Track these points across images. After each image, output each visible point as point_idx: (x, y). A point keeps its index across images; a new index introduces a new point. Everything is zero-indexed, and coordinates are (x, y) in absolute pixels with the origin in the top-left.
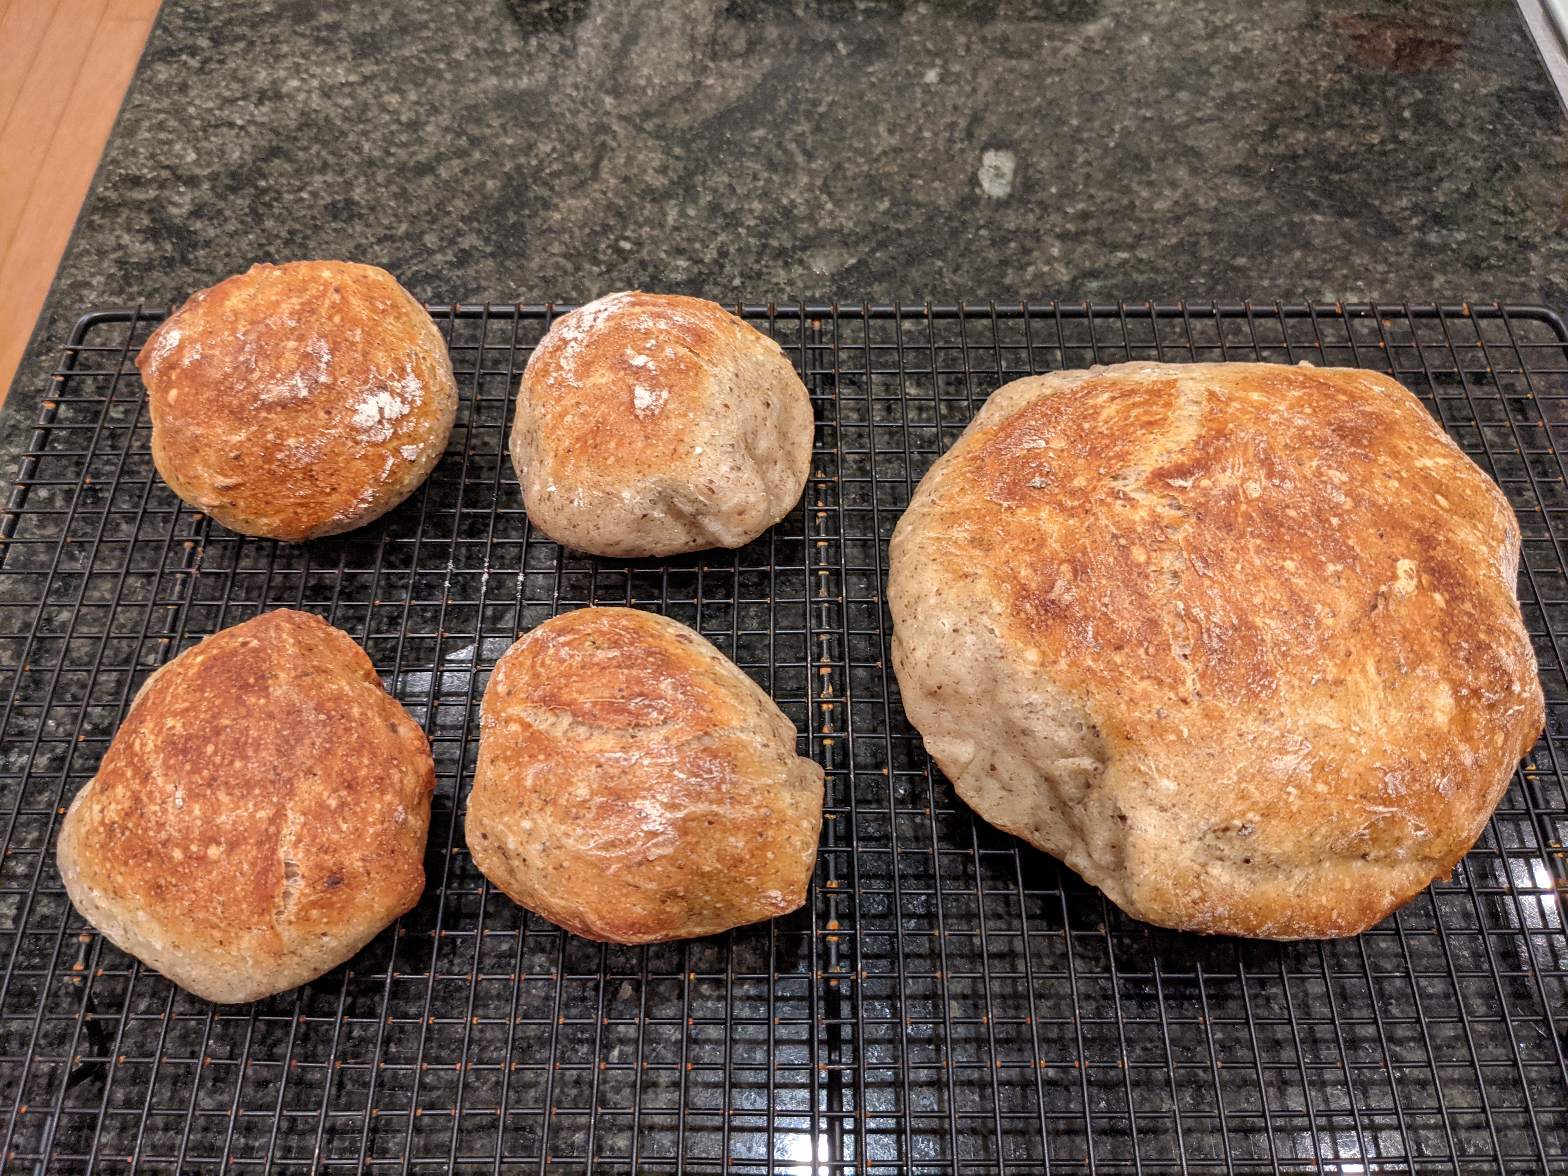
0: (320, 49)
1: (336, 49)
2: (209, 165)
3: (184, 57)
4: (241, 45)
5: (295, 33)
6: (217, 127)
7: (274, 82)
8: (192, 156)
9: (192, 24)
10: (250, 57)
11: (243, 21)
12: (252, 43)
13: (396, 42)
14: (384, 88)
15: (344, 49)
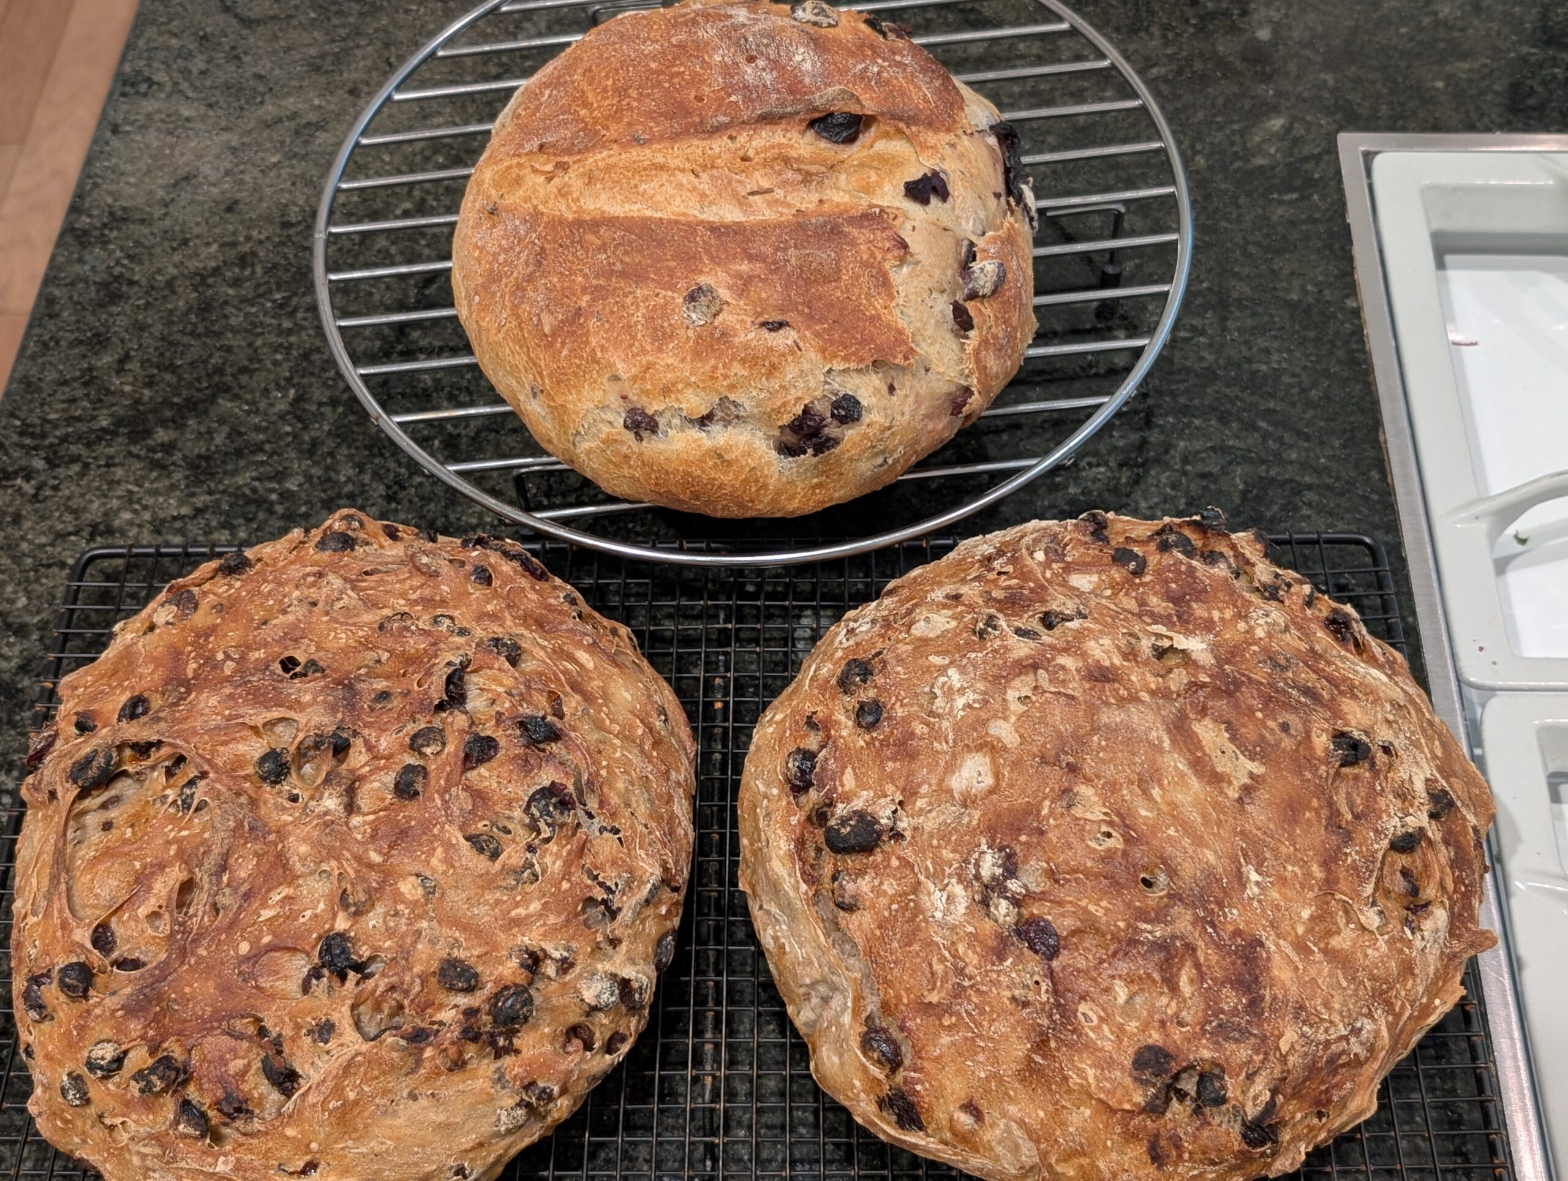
0: (155, 474)
1: (169, 476)
2: (38, 612)
3: (19, 481)
4: (76, 468)
5: (130, 454)
6: (49, 566)
7: (106, 514)
8: (22, 601)
9: (28, 441)
10: (84, 483)
11: (79, 439)
12: (86, 466)
13: (230, 467)
14: (214, 523)
15: (178, 476)
